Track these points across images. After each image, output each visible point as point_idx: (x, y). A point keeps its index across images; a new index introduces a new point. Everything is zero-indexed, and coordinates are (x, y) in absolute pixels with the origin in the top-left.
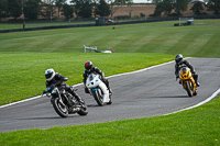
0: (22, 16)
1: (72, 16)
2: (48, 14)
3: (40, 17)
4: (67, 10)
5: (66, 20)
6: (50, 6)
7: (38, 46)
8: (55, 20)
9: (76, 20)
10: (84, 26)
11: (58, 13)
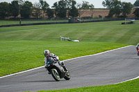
0: (19, 16)
1: (53, 17)
2: (37, 15)
3: (31, 17)
4: (50, 13)
5: (49, 19)
6: (38, 9)
7: (30, 36)
8: (41, 19)
9: (56, 19)
10: (61, 23)
11: (43, 14)
